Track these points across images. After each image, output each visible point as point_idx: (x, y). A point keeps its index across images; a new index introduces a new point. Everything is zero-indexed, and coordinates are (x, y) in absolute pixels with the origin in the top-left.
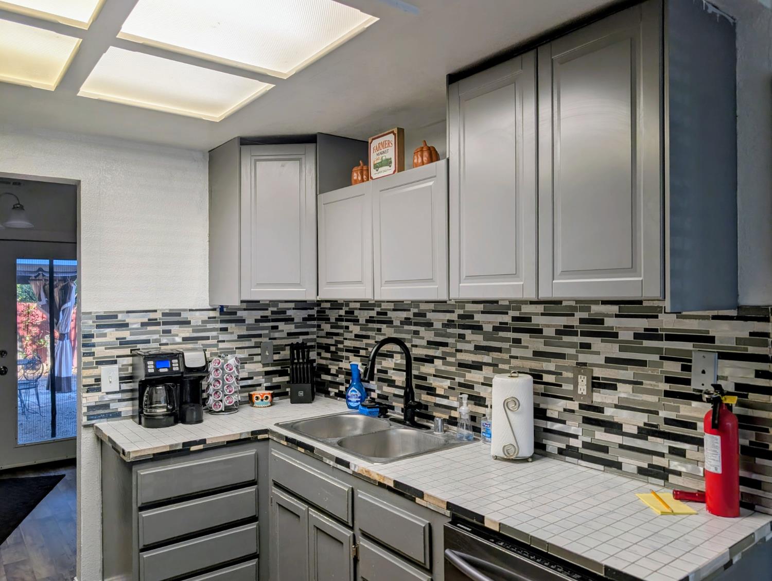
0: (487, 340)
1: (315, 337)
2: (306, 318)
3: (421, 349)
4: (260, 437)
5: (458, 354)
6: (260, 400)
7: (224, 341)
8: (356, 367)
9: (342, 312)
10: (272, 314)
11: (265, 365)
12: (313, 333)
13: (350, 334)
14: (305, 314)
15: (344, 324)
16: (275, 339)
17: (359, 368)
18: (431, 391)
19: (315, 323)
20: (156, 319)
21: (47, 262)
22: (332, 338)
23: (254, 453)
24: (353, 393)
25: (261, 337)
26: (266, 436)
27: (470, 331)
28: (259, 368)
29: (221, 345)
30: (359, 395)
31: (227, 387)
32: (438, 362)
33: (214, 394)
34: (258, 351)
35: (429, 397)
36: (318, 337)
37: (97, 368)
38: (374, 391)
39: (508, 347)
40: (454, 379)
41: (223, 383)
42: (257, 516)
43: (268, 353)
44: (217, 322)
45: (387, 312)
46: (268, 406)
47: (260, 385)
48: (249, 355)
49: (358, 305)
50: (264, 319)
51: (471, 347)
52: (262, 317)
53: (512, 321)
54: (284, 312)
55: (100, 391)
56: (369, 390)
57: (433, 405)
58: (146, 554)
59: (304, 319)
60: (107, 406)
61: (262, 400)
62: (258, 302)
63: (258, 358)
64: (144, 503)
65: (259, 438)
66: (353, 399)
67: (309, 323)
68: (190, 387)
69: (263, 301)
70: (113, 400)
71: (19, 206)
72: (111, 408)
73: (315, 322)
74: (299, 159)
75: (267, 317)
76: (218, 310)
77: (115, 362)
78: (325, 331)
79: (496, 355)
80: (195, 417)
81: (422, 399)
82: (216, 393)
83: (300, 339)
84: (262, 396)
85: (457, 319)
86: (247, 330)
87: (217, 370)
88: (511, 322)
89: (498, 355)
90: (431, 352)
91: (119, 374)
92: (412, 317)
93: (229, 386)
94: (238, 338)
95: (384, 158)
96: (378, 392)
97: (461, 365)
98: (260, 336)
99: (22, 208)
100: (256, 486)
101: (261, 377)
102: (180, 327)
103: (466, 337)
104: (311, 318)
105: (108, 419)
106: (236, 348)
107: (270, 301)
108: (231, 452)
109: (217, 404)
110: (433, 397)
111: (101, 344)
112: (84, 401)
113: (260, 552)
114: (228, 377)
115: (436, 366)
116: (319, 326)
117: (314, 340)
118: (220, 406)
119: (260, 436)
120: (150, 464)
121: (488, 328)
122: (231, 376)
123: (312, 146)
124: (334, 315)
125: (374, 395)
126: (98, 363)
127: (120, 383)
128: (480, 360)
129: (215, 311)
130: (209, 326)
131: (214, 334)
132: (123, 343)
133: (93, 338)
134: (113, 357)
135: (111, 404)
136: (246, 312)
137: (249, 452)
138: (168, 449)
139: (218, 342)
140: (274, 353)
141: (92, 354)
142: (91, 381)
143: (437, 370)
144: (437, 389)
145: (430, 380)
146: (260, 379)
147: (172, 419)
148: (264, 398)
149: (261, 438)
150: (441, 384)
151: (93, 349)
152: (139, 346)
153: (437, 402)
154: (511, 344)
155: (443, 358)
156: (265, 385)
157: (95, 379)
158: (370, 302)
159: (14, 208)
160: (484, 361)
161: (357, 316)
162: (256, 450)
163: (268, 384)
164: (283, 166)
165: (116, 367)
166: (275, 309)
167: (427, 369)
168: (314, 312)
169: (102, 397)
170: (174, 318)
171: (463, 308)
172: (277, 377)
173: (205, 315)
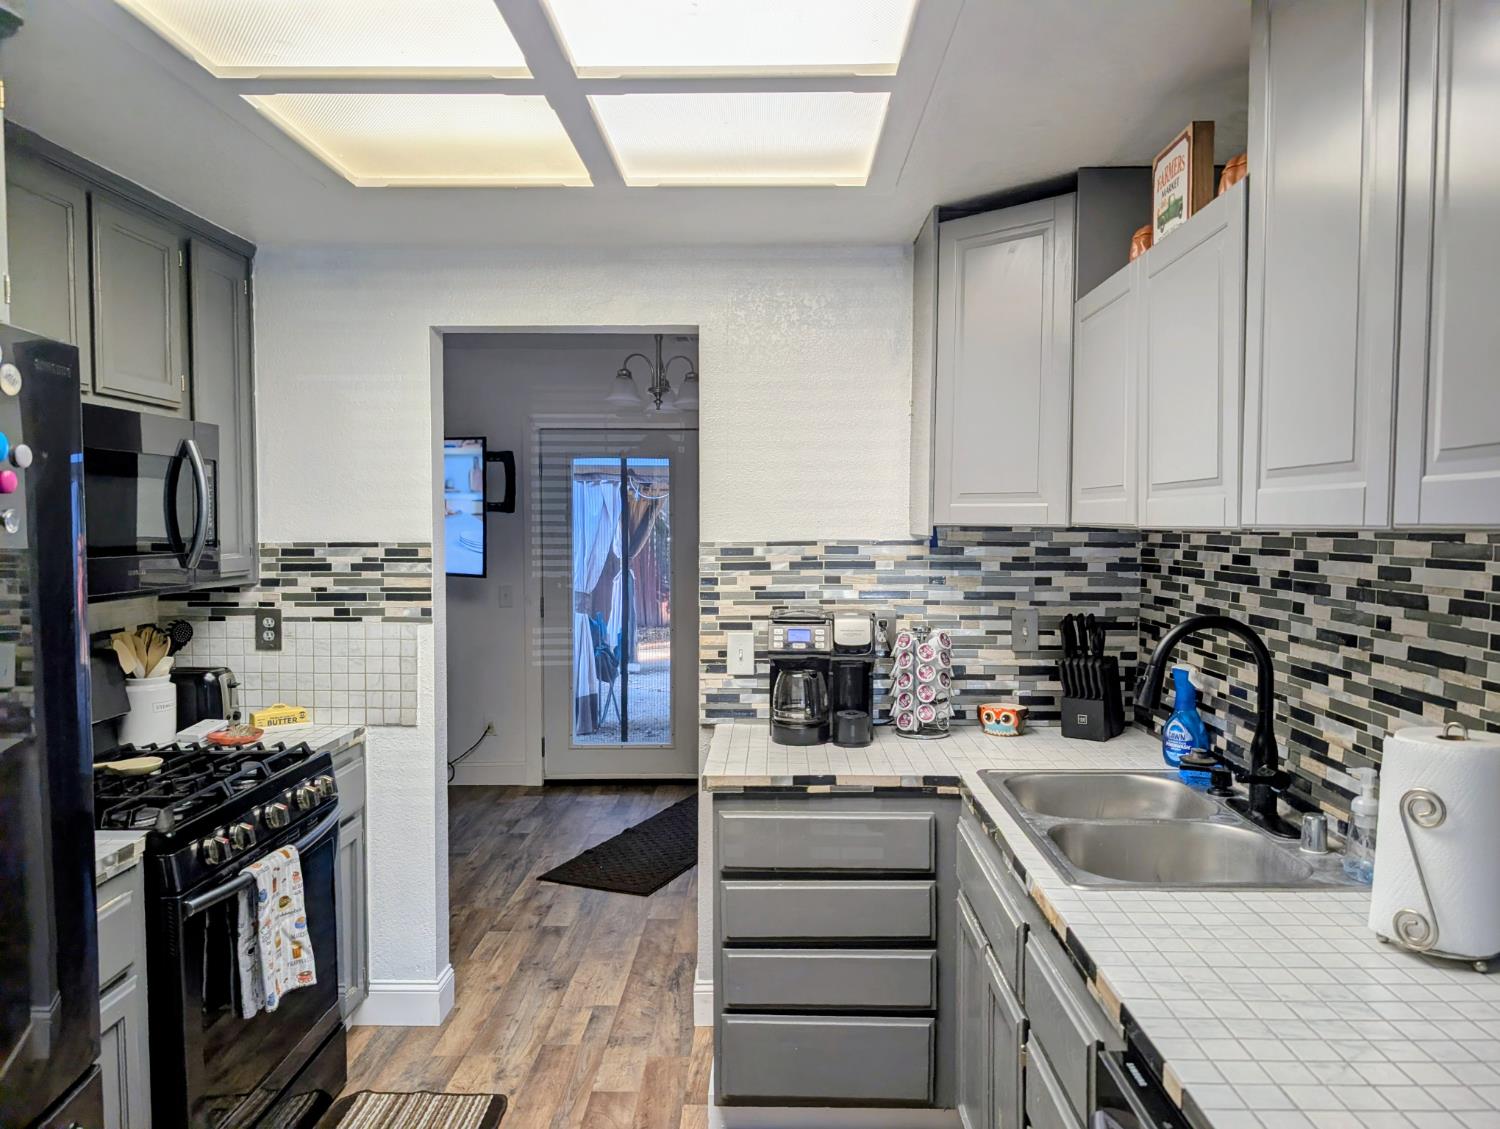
0: (1438, 638)
1: (1136, 605)
2: (1115, 564)
3: (1305, 647)
4: (941, 790)
5: (1375, 666)
6: (994, 722)
7: (937, 603)
8: (1184, 675)
9: (1178, 555)
10: (1037, 554)
11: (1019, 654)
12: (1130, 597)
13: (1189, 603)
14: (1114, 555)
15: (1182, 580)
16: (1043, 603)
17: (1190, 679)
18: (1319, 750)
19: (1138, 575)
20: (815, 558)
21: (617, 462)
22: (1163, 610)
23: (928, 818)
24: (1176, 732)
25: (1014, 599)
26: (954, 790)
27: (1400, 611)
28: (1008, 658)
29: (931, 610)
30: (1189, 738)
31: (923, 688)
32: (1335, 682)
33: (901, 698)
34: (1006, 625)
35: (1315, 762)
36: (1142, 605)
37: (722, 634)
38: (1221, 733)
39: (1481, 659)
40: (1364, 728)
41: (914, 680)
42: (934, 938)
43: (1027, 631)
44: (924, 566)
45: (1249, 558)
46: (1011, 736)
47: (1009, 692)
48: (988, 632)
49: (1202, 540)
50: (1021, 563)
51: (1400, 652)
52: (1014, 559)
53: (1493, 590)
54: (1065, 551)
55: (725, 672)
56: (1212, 731)
57: (1320, 784)
58: (733, 953)
59: (1111, 567)
60: (735, 698)
61: (998, 722)
62: (1009, 529)
63: (1007, 640)
64: (729, 868)
65: (939, 792)
66: (1175, 746)
67: (1120, 574)
68: (851, 679)
69: (1017, 527)
70: (744, 689)
71: (624, 372)
72: (741, 701)
73: (1138, 573)
74: (1041, 232)
75: (1027, 559)
76: (927, 543)
77: (748, 627)
78: (1153, 594)
79: (1451, 676)
80: (853, 734)
81: (1302, 765)
82: (904, 696)
83: (1099, 610)
84: (998, 714)
85: (1376, 579)
86: (983, 585)
87: (905, 655)
88: (1490, 591)
89: (1457, 679)
90: (1324, 657)
91: (755, 647)
92: (1291, 569)
93: (926, 687)
94: (965, 598)
95: (1172, 199)
96: (1228, 736)
97: (1381, 695)
98: (1011, 596)
99: (629, 375)
100: (933, 882)
101: (1012, 677)
102: (854, 573)
103: (1393, 624)
104: (1126, 564)
105: (738, 720)
106: (962, 617)
107: (1034, 529)
108: (884, 808)
109: (905, 717)
110: (1322, 765)
111: (728, 596)
112: (702, 686)
113: (937, 1007)
114: (924, 670)
115: (1331, 692)
116: (1144, 583)
117: (1135, 612)
118: (909, 721)
119: (942, 788)
120: (740, 803)
121: (1439, 605)
122: (930, 669)
123: (1069, 198)
124: (1166, 560)
125: (1221, 742)
126: (724, 626)
127: (756, 662)
128: (1419, 688)
129: (920, 547)
130: (910, 573)
131: (919, 587)
132: (761, 594)
133: (716, 584)
134: (745, 617)
135: (741, 696)
136: (983, 548)
137: (921, 814)
138: (768, 783)
139: (926, 603)
140: (1040, 633)
141: (715, 611)
142: (713, 655)
143: (1334, 703)
144: (1330, 746)
145: (1319, 725)
146: (1011, 683)
147: (815, 732)
148: (1001, 718)
149: (942, 792)
150: (1341, 736)
151: (716, 603)
152: (786, 602)
153: (1329, 779)
154: (1488, 650)
155: (1346, 675)
156: (1019, 693)
157: (720, 652)
158: (1223, 534)
159: (619, 375)
160: (1426, 691)
161: (1201, 565)
162: (932, 813)
163: (1027, 693)
164: (1013, 252)
165: (748, 635)
166: (1045, 545)
167: (1316, 696)
168: (1134, 553)
169: (729, 683)
170: (845, 558)
171: (1389, 550)
172: (1045, 680)
173: (903, 552)
